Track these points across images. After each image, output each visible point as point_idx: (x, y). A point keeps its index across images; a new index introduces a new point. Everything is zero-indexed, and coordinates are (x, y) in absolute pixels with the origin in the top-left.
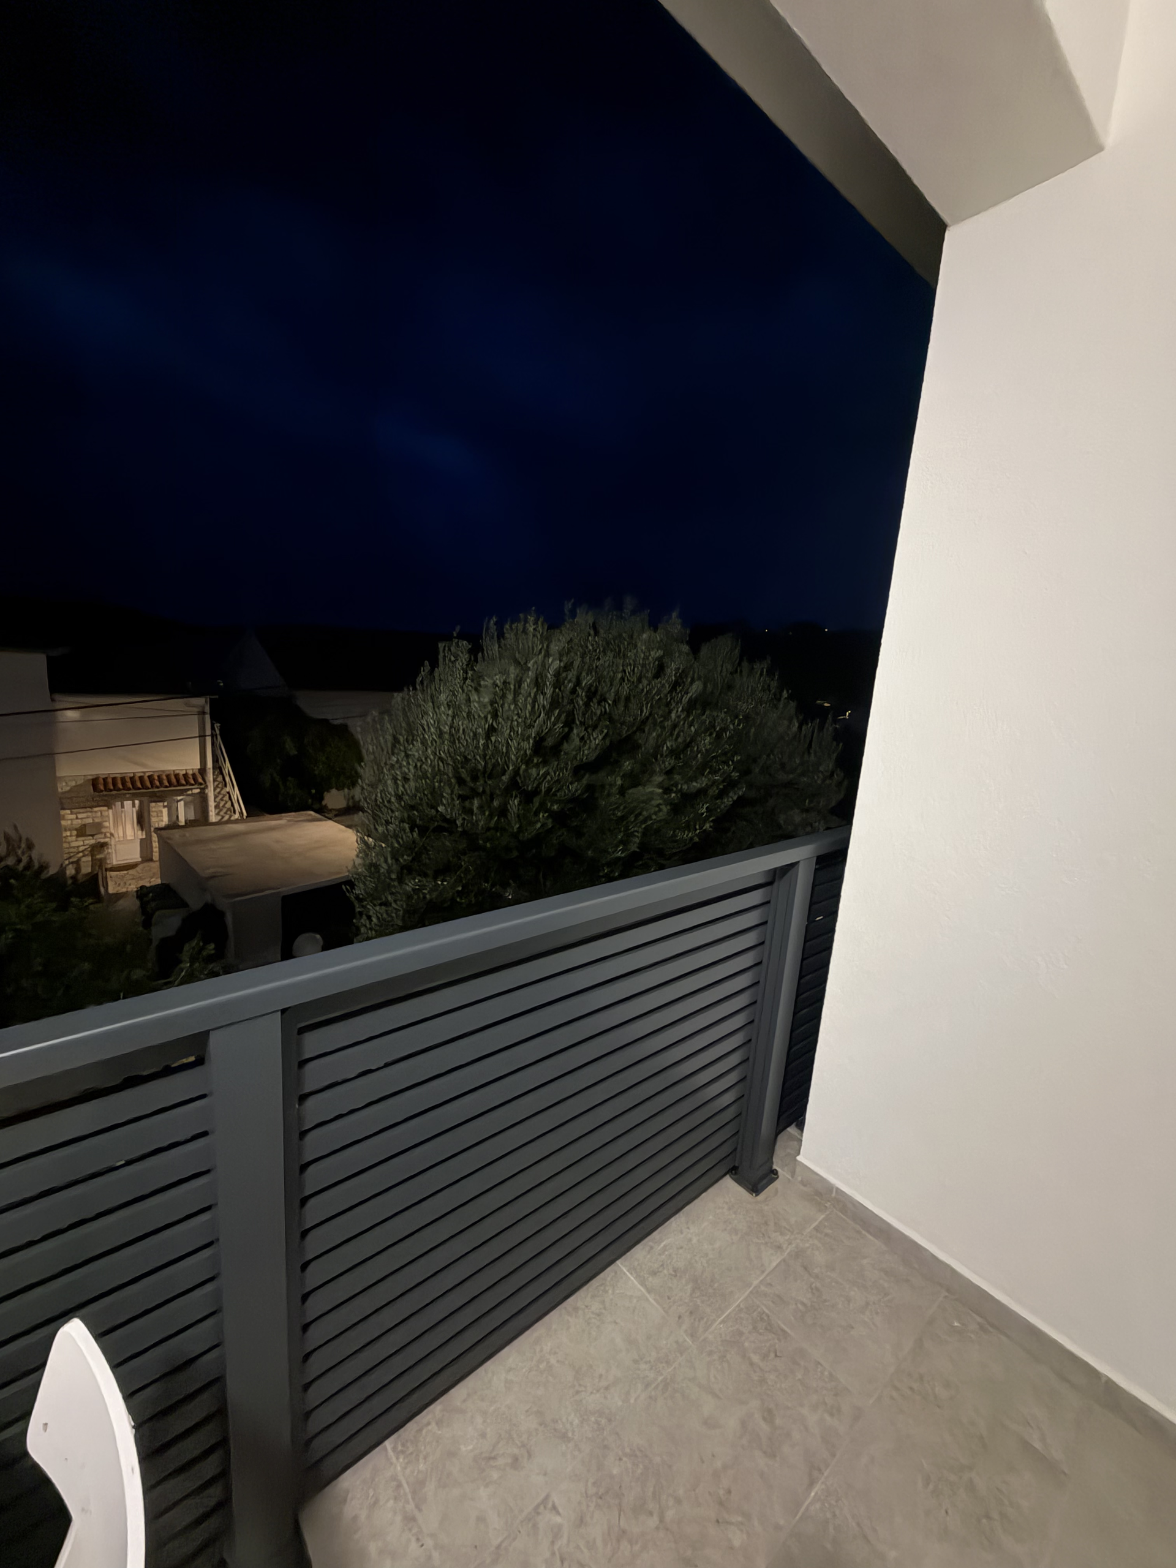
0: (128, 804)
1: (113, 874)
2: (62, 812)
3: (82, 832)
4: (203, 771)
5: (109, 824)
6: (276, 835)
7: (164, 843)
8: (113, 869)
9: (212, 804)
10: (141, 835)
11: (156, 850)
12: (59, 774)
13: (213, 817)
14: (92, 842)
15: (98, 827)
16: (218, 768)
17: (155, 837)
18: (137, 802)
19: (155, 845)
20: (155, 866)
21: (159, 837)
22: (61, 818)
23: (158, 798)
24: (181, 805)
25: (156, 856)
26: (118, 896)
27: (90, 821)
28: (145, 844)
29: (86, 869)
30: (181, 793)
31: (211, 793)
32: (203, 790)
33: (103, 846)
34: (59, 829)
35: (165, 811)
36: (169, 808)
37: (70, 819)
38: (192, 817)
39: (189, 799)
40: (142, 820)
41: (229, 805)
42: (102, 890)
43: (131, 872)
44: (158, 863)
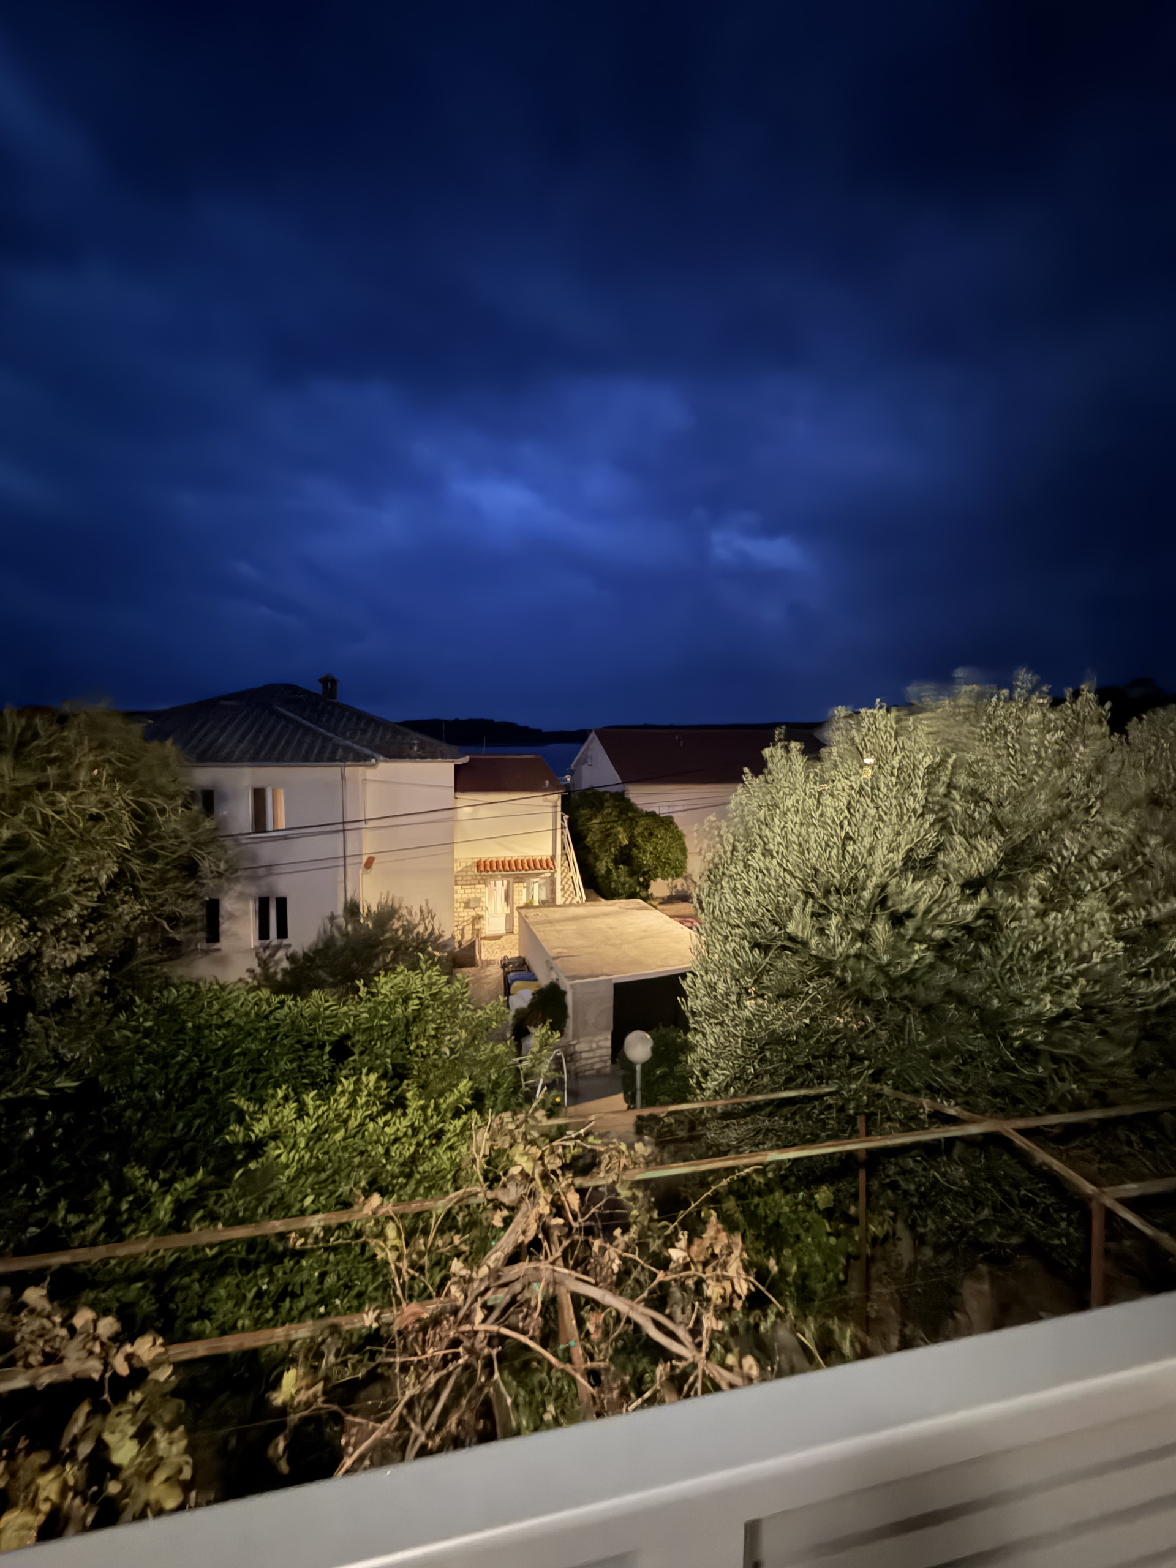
0: (499, 883)
1: (486, 942)
2: (456, 887)
3: (467, 905)
4: (553, 858)
5: (485, 899)
6: (610, 921)
7: (523, 920)
8: (486, 938)
9: (559, 887)
10: (507, 910)
11: (516, 924)
12: (456, 856)
13: (559, 900)
14: (474, 914)
15: (478, 900)
16: (565, 856)
17: (516, 914)
18: (505, 882)
19: (516, 920)
20: (515, 938)
21: (520, 914)
22: (454, 892)
23: (520, 879)
24: (536, 886)
25: (516, 929)
26: (489, 963)
27: (473, 896)
28: (509, 918)
29: (468, 936)
30: (537, 875)
31: (558, 877)
32: (553, 874)
33: (479, 918)
34: (453, 900)
35: (525, 890)
36: (528, 888)
37: (462, 893)
38: (544, 898)
39: (542, 881)
40: (507, 897)
41: (572, 888)
42: (478, 957)
43: (498, 942)
44: (517, 937)
